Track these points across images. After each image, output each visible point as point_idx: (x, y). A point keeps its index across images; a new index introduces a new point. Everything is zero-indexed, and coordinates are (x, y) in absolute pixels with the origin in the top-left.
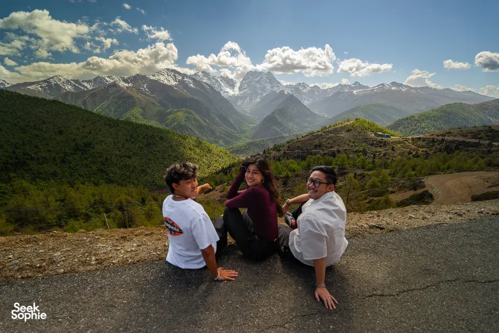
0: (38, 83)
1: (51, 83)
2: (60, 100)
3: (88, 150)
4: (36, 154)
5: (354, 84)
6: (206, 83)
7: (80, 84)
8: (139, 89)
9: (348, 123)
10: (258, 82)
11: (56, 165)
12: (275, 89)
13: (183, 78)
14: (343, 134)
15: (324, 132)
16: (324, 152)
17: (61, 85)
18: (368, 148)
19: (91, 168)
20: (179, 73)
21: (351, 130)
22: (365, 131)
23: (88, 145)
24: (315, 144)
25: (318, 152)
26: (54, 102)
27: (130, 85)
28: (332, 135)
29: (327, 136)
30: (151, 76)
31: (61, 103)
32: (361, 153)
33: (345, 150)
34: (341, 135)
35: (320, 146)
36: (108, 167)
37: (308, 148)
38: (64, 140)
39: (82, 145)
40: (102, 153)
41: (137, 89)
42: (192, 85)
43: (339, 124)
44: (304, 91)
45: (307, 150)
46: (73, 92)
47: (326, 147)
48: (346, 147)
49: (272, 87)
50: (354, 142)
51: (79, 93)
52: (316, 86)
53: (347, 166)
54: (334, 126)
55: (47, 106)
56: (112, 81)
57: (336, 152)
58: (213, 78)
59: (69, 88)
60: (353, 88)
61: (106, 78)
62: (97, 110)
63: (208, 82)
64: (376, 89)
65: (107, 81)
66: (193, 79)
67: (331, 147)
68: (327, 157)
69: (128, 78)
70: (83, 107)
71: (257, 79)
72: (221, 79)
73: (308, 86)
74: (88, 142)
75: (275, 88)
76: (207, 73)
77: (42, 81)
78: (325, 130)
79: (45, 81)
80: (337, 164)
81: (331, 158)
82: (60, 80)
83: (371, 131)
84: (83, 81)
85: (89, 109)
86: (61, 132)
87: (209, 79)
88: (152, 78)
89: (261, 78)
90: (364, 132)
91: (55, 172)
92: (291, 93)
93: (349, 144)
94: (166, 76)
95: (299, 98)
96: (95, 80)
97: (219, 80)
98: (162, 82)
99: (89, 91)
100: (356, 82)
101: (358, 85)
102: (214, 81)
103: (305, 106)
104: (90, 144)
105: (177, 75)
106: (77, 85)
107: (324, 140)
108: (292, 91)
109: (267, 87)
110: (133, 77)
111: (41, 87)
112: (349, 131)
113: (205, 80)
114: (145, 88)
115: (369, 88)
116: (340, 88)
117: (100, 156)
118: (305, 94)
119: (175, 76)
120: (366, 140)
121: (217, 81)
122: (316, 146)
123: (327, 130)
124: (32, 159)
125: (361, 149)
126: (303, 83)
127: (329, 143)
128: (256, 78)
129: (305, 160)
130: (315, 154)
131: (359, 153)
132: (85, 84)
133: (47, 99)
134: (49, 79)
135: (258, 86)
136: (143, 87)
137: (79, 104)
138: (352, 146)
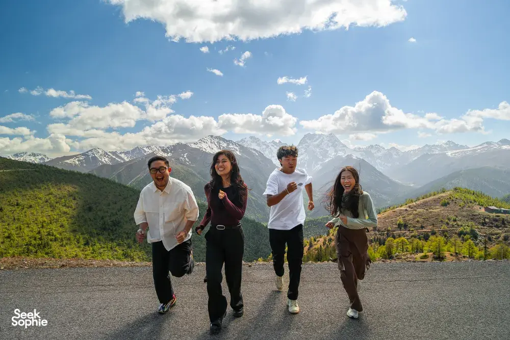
0: (76, 156)
1: (88, 156)
2: (95, 173)
3: (116, 230)
4: (60, 234)
5: (446, 144)
6: (255, 150)
7: (118, 156)
8: (178, 159)
9: (443, 195)
10: (318, 146)
11: (79, 247)
12: (341, 154)
13: (228, 145)
14: (437, 210)
15: (409, 207)
16: (413, 234)
17: (98, 158)
18: (478, 228)
19: (116, 251)
20: (224, 140)
21: (448, 204)
22: (470, 204)
23: (116, 224)
24: (398, 222)
25: (403, 234)
26: (89, 176)
27: (169, 155)
28: (421, 210)
29: (415, 212)
30: (192, 145)
31: (95, 176)
32: (468, 236)
33: (443, 232)
34: (434, 210)
35: (405, 226)
36: (135, 251)
37: (389, 228)
38: (92, 219)
39: (110, 223)
40: (130, 233)
41: (176, 159)
42: (238, 153)
43: (430, 196)
44: (379, 154)
45: (388, 231)
46: (109, 165)
47: (414, 227)
48: (444, 227)
49: (336, 151)
50: (455, 221)
51: (115, 166)
52: (393, 148)
53: (447, 254)
54: (423, 198)
55: (81, 181)
56: (150, 151)
57: (430, 234)
58: (264, 143)
59: (105, 160)
60: (445, 149)
61: (145, 149)
62: (131, 184)
63: (257, 148)
64: (478, 149)
65: (145, 152)
66: (239, 145)
67: (422, 227)
68: (416, 241)
69: (168, 147)
70: (117, 181)
71: (317, 142)
72: (272, 144)
73: (384, 148)
74: (117, 220)
75: (339, 152)
76: (256, 139)
77: (80, 154)
78: (411, 204)
79: (83, 154)
80: (431, 251)
81: (421, 243)
82: (99, 152)
83: (479, 205)
84: (121, 153)
85: (123, 183)
86: (90, 209)
87: (259, 145)
88: (193, 146)
89: (322, 141)
90: (469, 207)
91: (76, 255)
92: (361, 158)
93: (448, 224)
94: (210, 143)
95: (372, 163)
96: (133, 151)
97: (270, 145)
98: (204, 150)
99: (125, 162)
100: (449, 141)
101: (452, 145)
102: (264, 147)
103: (380, 173)
104: (119, 222)
105: (221, 142)
106: (114, 157)
107: (411, 217)
108: (362, 155)
109: (329, 152)
110: (173, 146)
111: (78, 161)
112: (445, 205)
113: (254, 146)
114: (185, 158)
115: (468, 148)
116: (427, 148)
117: (128, 237)
118: (379, 158)
119: (220, 143)
120: (473, 217)
121: (268, 146)
122: (400, 226)
123: (414, 204)
124: (56, 240)
125: (468, 230)
126: (376, 145)
127: (418, 221)
128: (315, 141)
129: (384, 245)
130: (400, 236)
131: (465, 235)
132: (123, 156)
133: (83, 172)
134: (87, 152)
135: (318, 150)
136: (183, 157)
137: (113, 177)
138: (453, 226)
